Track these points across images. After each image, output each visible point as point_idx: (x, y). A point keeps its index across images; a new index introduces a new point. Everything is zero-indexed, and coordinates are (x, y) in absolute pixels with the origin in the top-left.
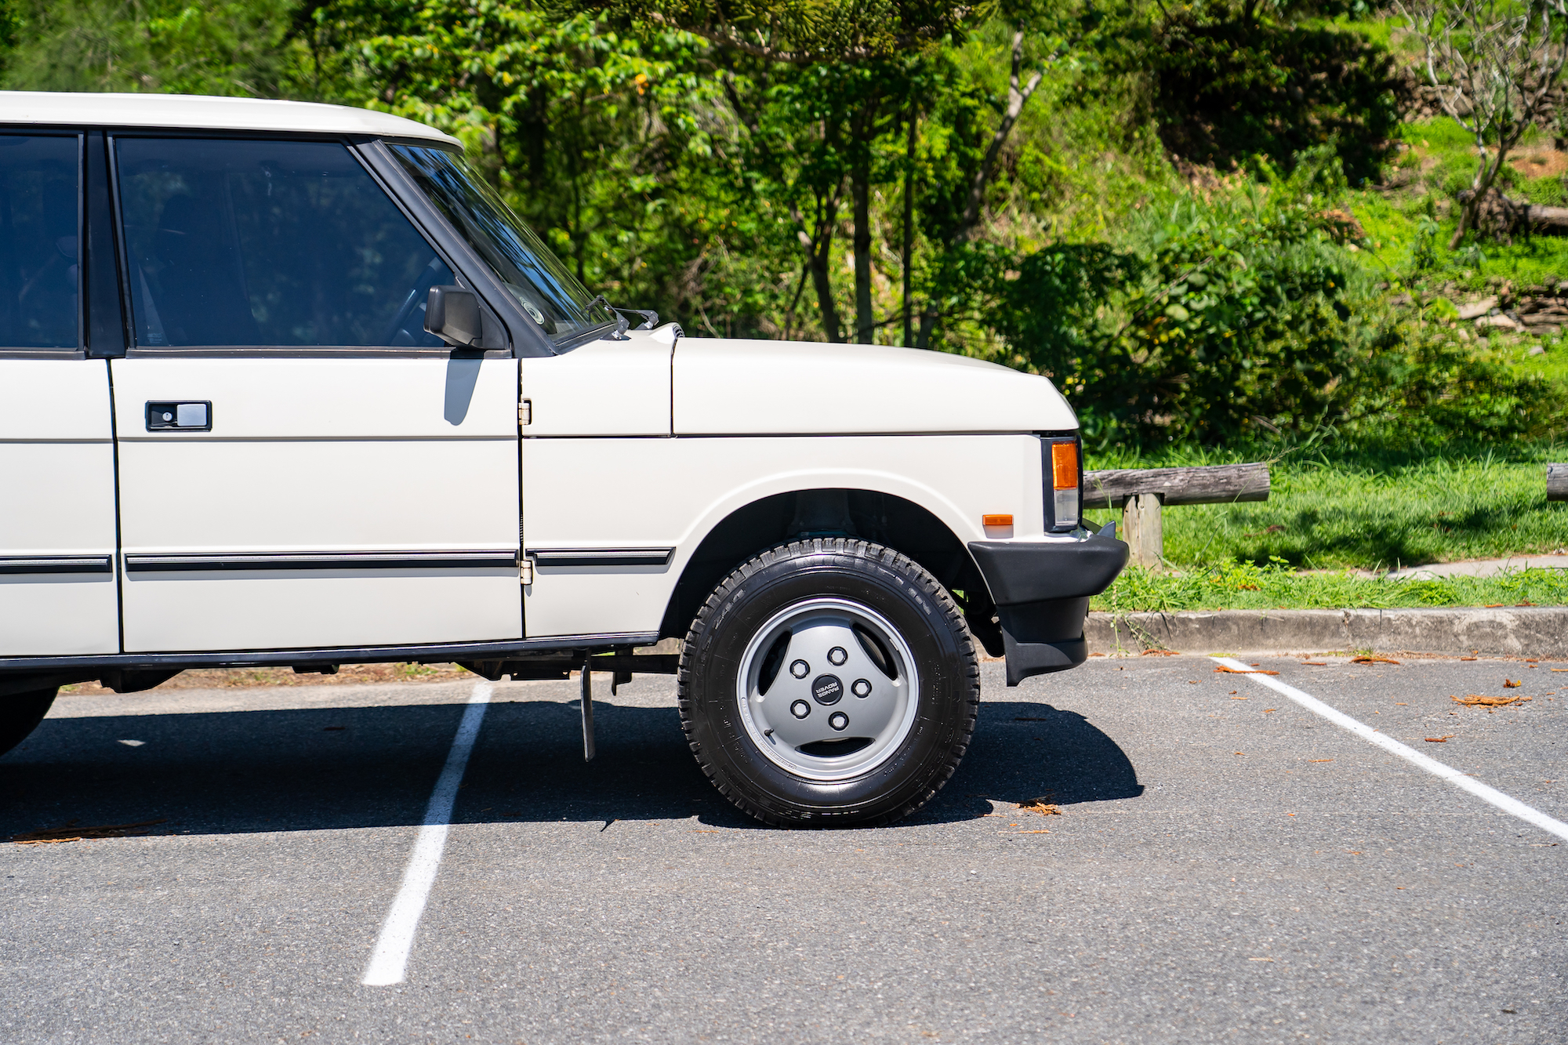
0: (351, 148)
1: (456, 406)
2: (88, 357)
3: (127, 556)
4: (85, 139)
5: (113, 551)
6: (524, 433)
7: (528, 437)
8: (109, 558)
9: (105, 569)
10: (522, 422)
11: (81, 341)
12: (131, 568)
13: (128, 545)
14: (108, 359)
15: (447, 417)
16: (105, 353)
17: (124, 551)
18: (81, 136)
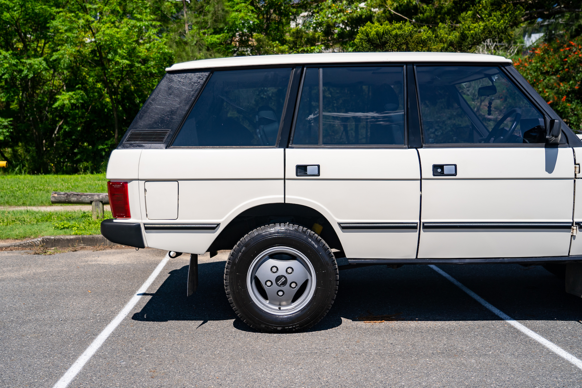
0: (503, 68)
1: (550, 166)
2: (409, 148)
3: (423, 223)
4: (406, 67)
5: (418, 221)
6: (577, 177)
7: (578, 178)
8: (417, 223)
9: (415, 228)
10: (576, 173)
11: (406, 142)
12: (425, 227)
13: (424, 219)
14: (416, 148)
15: (546, 171)
16: (415, 146)
17: (422, 221)
18: (405, 66)
